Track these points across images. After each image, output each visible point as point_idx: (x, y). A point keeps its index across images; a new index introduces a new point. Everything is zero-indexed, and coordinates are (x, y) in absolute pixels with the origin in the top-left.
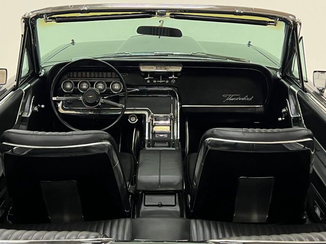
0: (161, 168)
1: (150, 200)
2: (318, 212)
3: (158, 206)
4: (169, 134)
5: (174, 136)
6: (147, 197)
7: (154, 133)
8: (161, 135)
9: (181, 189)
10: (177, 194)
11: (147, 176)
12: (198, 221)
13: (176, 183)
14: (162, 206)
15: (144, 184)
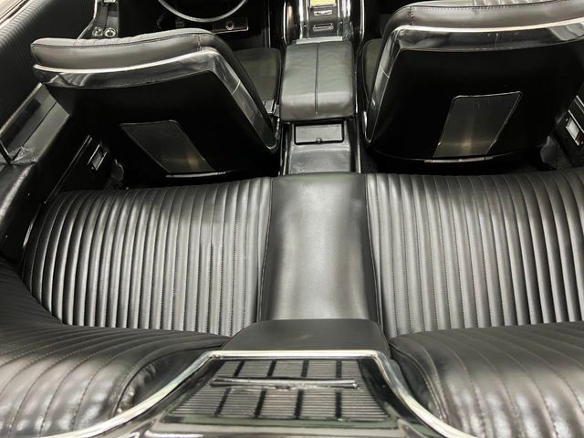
0: (319, 79)
1: (302, 133)
2: (572, 129)
3: (316, 143)
4: (334, 9)
5: (341, 12)
6: (299, 130)
7: (312, 10)
8: (323, 12)
9: (351, 114)
10: (345, 122)
11: (296, 95)
12: (379, 177)
13: (343, 105)
14: (322, 142)
15: (292, 109)
